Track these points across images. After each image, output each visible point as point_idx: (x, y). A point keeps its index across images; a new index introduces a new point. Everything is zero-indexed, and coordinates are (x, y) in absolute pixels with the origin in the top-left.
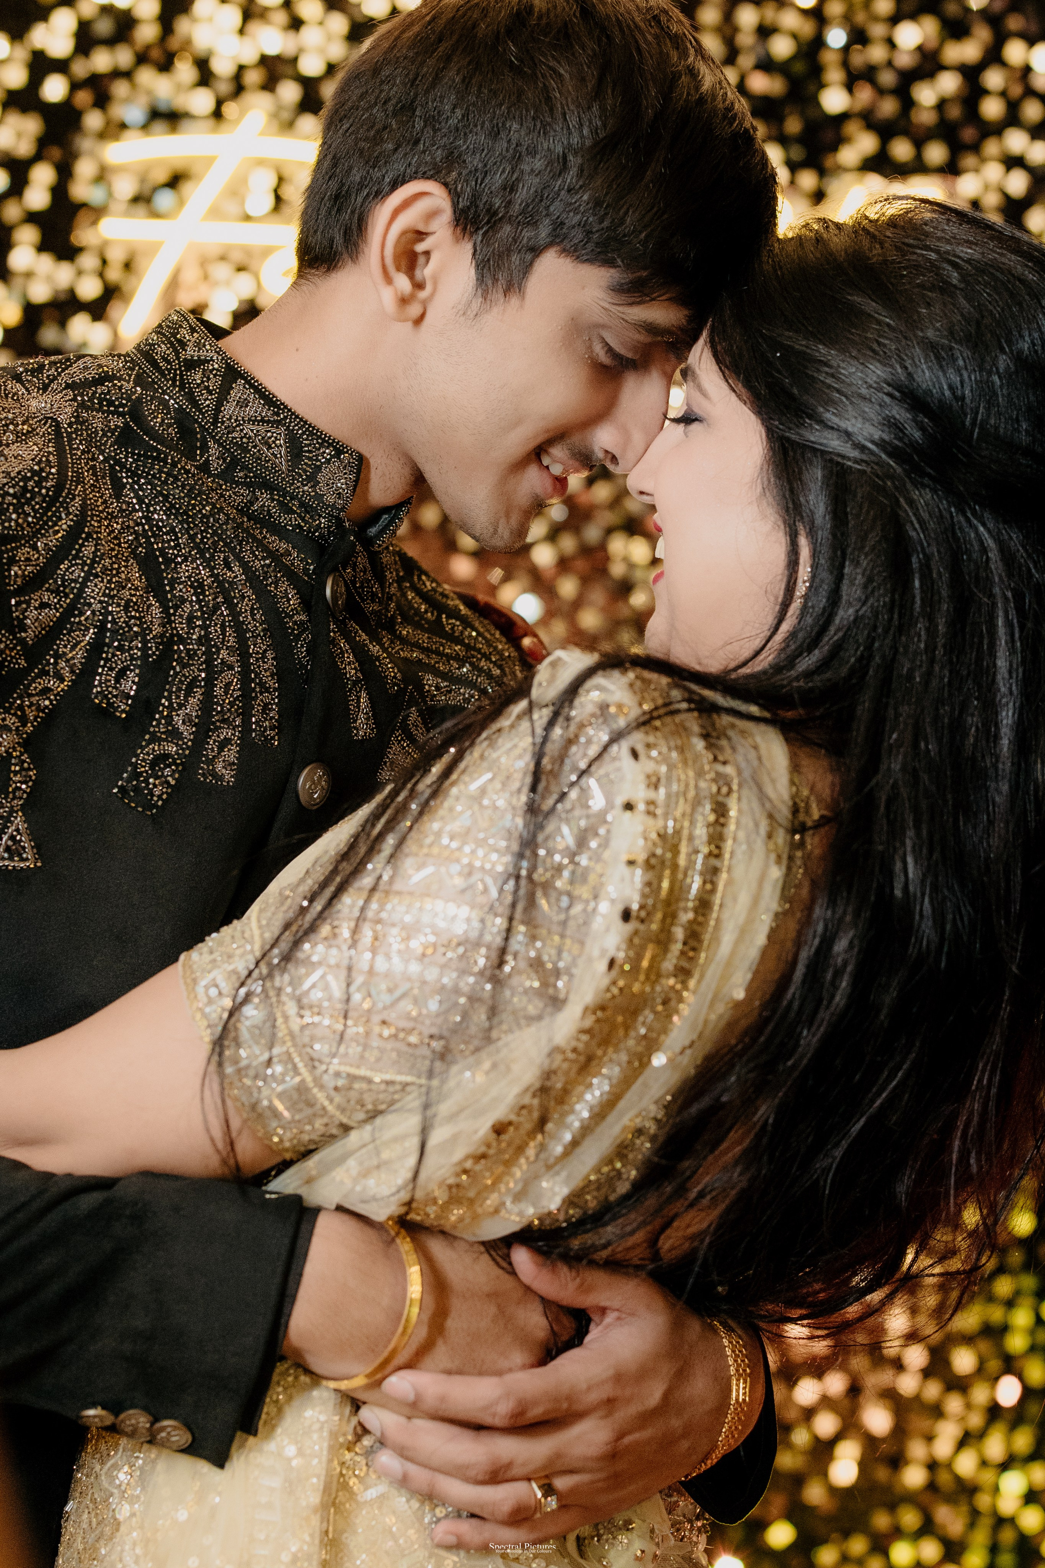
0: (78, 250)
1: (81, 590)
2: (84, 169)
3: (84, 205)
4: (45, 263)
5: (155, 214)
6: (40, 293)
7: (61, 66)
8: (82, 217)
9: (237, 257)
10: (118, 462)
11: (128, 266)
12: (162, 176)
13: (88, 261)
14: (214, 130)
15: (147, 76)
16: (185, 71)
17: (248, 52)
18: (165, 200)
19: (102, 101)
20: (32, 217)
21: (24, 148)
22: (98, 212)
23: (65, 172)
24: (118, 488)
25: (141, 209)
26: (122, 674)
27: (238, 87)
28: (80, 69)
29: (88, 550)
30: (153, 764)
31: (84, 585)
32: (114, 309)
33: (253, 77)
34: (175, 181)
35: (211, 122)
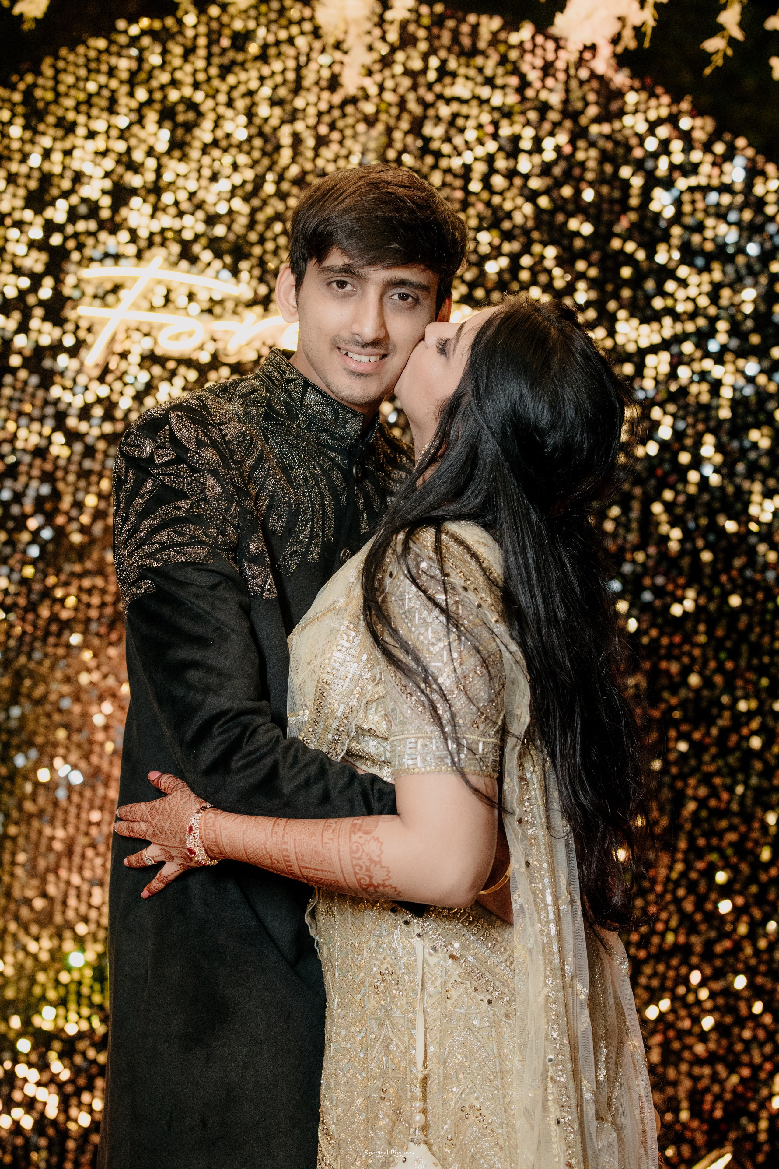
0: (66, 320)
1: (264, 482)
2: (70, 280)
3: (69, 298)
4: (48, 326)
5: (106, 305)
6: (45, 341)
7: (60, 228)
8: (69, 304)
9: (145, 329)
10: (265, 428)
11: (89, 330)
12: (109, 286)
13: (70, 327)
14: (137, 266)
15: (103, 236)
16: (124, 236)
17: (156, 226)
18: (110, 298)
19: (80, 247)
20: (41, 303)
21: (39, 268)
22: (75, 302)
23: (59, 281)
24: (267, 439)
25: (98, 302)
26: (280, 517)
27: (151, 243)
28: (70, 230)
29: (266, 465)
30: (291, 555)
31: (265, 480)
32: (83, 353)
33: (157, 239)
34: (116, 289)
35: (134, 261)
